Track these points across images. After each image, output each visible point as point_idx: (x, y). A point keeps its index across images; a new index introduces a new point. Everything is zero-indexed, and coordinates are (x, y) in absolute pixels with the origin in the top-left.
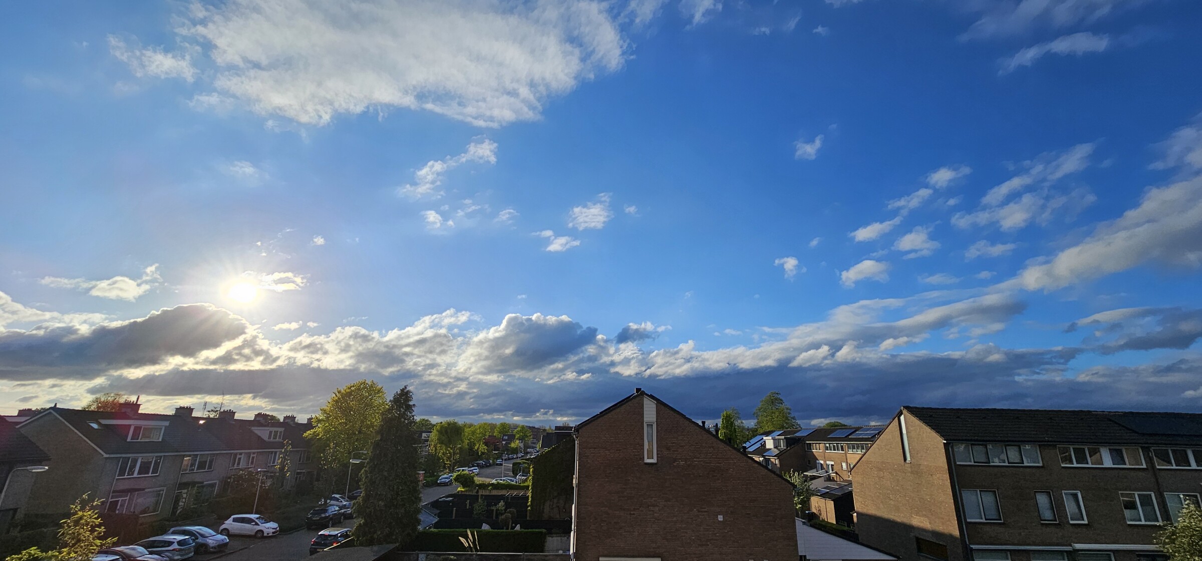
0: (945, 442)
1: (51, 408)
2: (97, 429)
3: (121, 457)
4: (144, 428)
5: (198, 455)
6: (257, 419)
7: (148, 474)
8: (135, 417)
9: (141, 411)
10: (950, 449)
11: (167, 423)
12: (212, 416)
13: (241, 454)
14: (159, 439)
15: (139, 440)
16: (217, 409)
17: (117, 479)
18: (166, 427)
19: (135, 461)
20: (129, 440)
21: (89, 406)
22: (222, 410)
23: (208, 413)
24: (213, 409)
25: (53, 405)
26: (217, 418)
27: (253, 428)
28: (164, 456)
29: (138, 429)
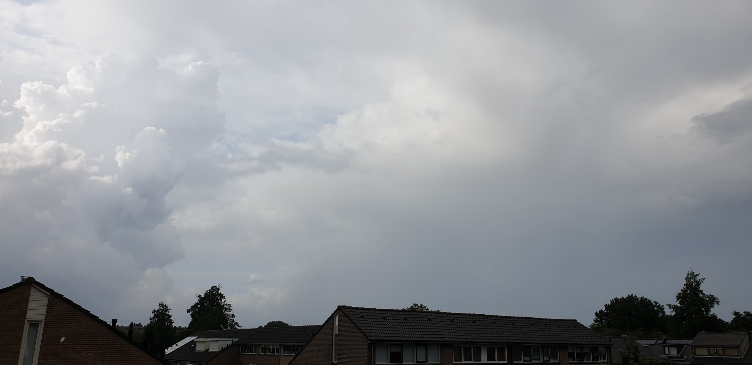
0: (369, 342)
10: (373, 350)
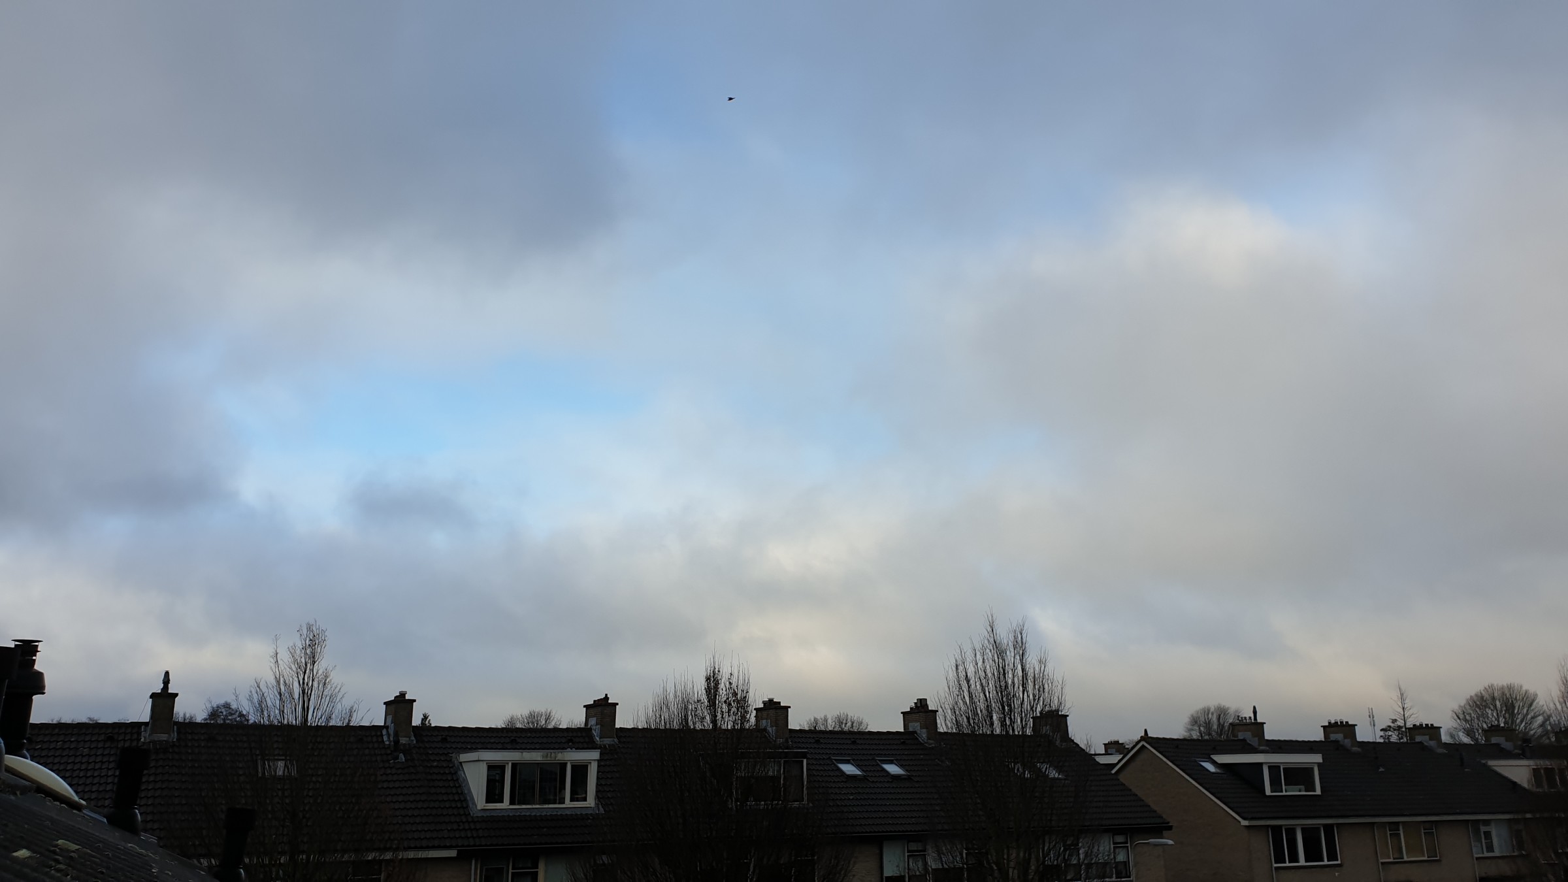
1: (1142, 739)
2: (1213, 773)
3: (1268, 826)
4: (1284, 769)
5: (1398, 823)
6: (1494, 740)
7: (1323, 861)
8: (1262, 748)
9: (1268, 736)
11: (1317, 758)
12: (1394, 738)
13: (1487, 822)
14: (1315, 791)
15: (1284, 793)
16: (1400, 723)
17: (1277, 868)
18: (1319, 764)
19: (1291, 832)
20: (1268, 792)
21: (1190, 730)
22: (1409, 725)
23: (1382, 733)
24: (1392, 725)
25: (1143, 734)
26: (1407, 743)
27: (1491, 763)
28: (1338, 825)
29: (1274, 769)
